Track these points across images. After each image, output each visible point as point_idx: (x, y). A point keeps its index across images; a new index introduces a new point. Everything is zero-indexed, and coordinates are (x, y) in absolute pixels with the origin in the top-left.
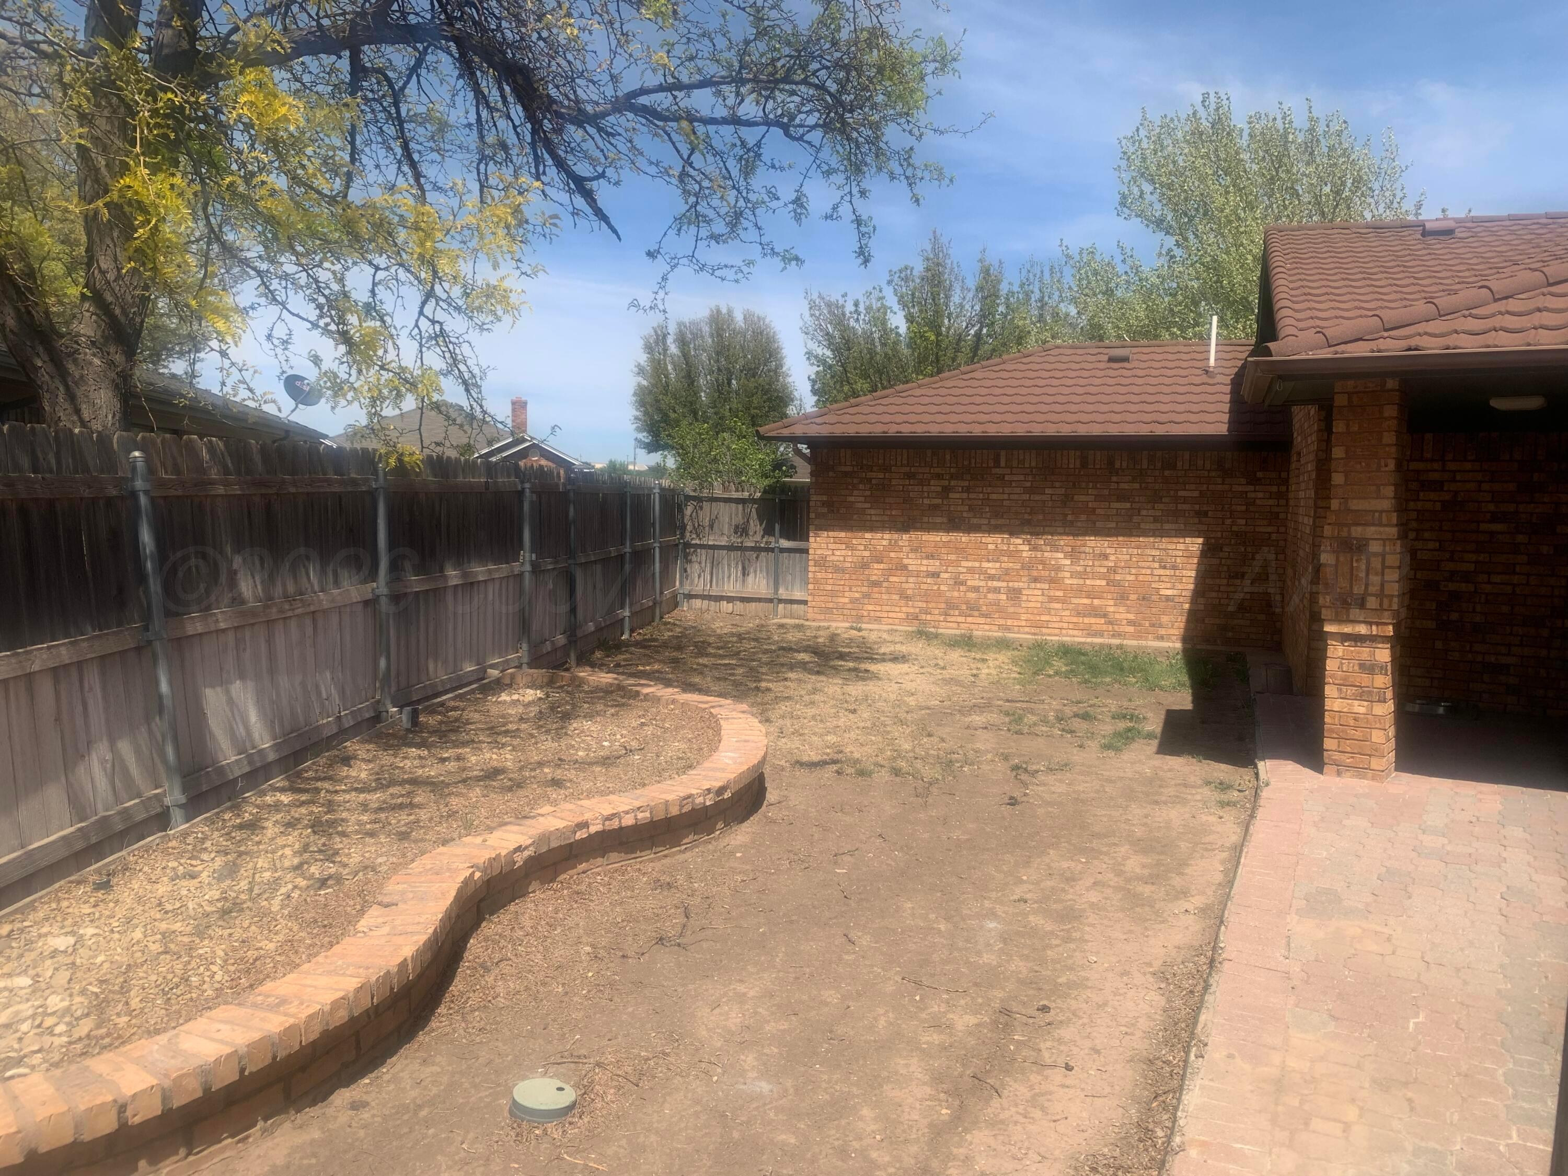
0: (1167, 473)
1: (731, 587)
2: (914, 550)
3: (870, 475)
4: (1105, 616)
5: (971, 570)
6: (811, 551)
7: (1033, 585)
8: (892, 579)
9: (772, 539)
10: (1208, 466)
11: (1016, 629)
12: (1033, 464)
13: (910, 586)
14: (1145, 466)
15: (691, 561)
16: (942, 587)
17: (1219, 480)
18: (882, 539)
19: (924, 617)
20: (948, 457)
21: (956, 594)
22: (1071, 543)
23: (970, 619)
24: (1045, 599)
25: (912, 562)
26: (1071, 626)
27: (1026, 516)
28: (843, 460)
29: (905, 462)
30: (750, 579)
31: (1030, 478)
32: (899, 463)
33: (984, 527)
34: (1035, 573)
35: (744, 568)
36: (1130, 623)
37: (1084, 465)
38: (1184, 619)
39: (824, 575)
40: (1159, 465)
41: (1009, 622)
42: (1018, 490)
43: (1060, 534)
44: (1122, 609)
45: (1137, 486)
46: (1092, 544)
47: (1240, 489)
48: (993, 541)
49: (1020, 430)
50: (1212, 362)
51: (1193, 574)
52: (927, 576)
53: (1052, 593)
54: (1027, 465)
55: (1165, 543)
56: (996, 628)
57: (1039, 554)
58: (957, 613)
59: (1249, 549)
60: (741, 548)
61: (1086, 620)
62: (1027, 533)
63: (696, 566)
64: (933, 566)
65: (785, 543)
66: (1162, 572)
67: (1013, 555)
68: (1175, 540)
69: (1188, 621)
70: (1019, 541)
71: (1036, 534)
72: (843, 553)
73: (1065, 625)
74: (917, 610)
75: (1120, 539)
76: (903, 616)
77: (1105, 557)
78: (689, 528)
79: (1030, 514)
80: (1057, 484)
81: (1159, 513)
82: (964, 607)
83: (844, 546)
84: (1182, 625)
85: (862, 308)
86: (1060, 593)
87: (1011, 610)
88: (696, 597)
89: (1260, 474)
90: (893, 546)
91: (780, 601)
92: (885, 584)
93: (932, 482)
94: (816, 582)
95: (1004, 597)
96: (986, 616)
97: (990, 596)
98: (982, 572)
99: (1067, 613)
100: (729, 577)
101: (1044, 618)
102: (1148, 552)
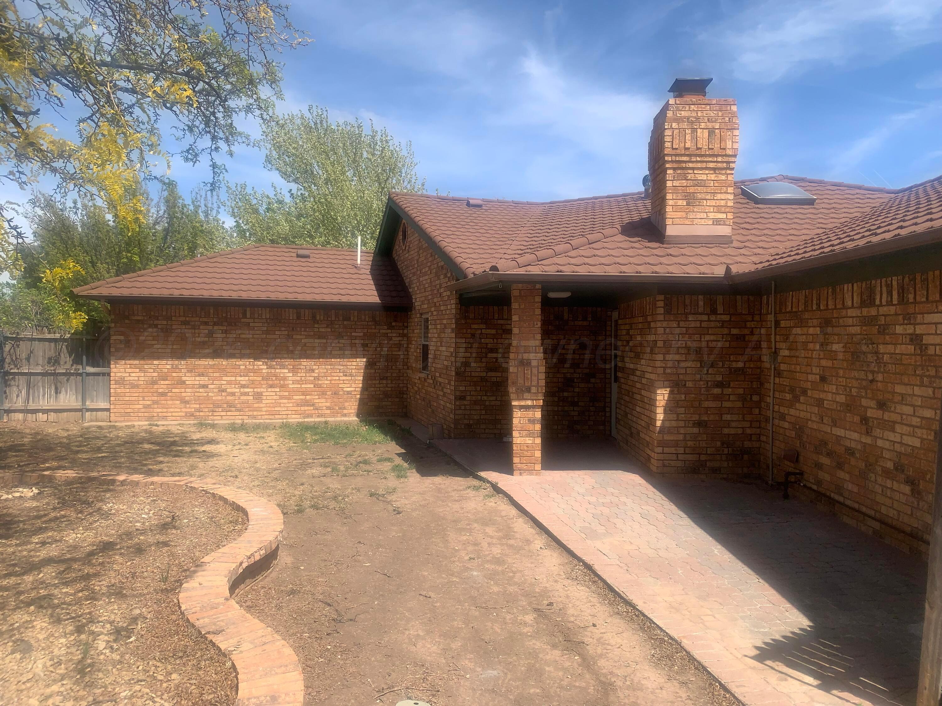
0: (345, 323)
1: (44, 403)
2: (190, 371)
3: (156, 322)
4: (313, 405)
5: (229, 383)
6: (112, 374)
7: (270, 390)
8: (174, 390)
9: (80, 367)
10: (367, 319)
11: (260, 417)
12: (268, 317)
13: (188, 394)
14: (333, 319)
15: (10, 386)
16: (210, 394)
17: (373, 327)
18: (166, 365)
19: (198, 414)
20: (212, 311)
21: (220, 398)
22: (293, 363)
23: (229, 413)
24: (278, 397)
25: (189, 379)
26: (293, 412)
27: (264, 348)
28: (136, 312)
29: (182, 314)
30: (62, 396)
31: (266, 325)
32: (177, 315)
33: (237, 355)
34: (270, 382)
35: (56, 389)
36: (328, 408)
37: (298, 318)
38: (357, 404)
39: (123, 390)
40: (341, 318)
41: (255, 413)
42: (258, 332)
43: (285, 358)
44: (323, 400)
45: (329, 330)
46: (305, 364)
47: (384, 331)
48: (243, 364)
49: (263, 296)
50: (359, 262)
51: (361, 378)
52: (199, 388)
53: (282, 394)
54: (264, 317)
55: (345, 361)
56: (247, 417)
57: (273, 371)
58: (220, 409)
59: (390, 364)
60: (55, 374)
61: (303, 408)
62: (265, 358)
63: (15, 389)
64: (204, 380)
65: (90, 369)
66: (344, 378)
67: (256, 372)
68: (351, 360)
69: (359, 405)
70: (261, 363)
71: (273, 358)
72: (138, 374)
73: (290, 412)
74: (193, 410)
75: (321, 360)
76: (183, 414)
77: (313, 371)
78: (8, 360)
79: (267, 347)
80: (283, 329)
81: (342, 345)
82: (225, 406)
83: (138, 370)
84: (356, 407)
85: (79, 205)
86: (287, 394)
87: (256, 405)
88: (15, 411)
89: (394, 324)
90: (175, 368)
91: (88, 410)
92: (169, 394)
93: (201, 327)
94: (117, 395)
95: (252, 398)
96: (240, 411)
97: (242, 398)
98: (236, 383)
99: (291, 405)
100: (44, 395)
101: (276, 409)
102: (337, 367)
